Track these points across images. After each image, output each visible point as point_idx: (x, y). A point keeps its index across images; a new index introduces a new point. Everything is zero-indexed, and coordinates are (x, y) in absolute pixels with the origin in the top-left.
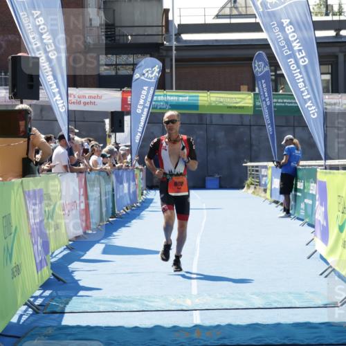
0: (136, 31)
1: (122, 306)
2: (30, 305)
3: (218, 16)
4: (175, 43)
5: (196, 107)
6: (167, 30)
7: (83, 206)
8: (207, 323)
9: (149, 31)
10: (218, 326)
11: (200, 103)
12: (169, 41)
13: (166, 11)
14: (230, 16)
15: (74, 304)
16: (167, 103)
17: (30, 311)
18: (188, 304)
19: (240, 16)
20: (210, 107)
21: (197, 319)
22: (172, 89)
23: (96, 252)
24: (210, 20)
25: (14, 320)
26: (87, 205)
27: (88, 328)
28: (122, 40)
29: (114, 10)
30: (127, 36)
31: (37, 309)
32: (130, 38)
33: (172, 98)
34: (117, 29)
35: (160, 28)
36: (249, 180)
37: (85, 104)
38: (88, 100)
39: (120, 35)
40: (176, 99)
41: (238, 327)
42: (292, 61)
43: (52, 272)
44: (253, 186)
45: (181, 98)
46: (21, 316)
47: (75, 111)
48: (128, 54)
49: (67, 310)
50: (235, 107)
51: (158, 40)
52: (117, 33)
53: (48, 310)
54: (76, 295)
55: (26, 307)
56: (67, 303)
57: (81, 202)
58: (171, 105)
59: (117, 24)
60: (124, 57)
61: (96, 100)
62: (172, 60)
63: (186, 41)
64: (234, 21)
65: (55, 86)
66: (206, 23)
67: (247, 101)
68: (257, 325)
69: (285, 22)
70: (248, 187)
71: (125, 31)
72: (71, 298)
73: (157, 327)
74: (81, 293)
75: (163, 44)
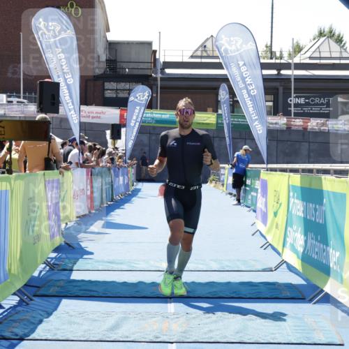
0: (132, 65)
2: (47, 263)
3: (192, 57)
4: (159, 76)
5: (174, 122)
6: (155, 66)
7: (89, 193)
9: (142, 66)
12: (156, 73)
13: (155, 52)
14: (201, 57)
15: (81, 264)
16: (153, 119)
19: (208, 57)
22: (157, 108)
23: (97, 226)
24: (186, 59)
25: (36, 274)
26: (92, 192)
27: (90, 282)
28: (121, 72)
29: (116, 50)
30: (125, 69)
31: (52, 266)
32: (127, 70)
33: (157, 115)
34: (118, 64)
35: (150, 64)
36: (212, 177)
37: (93, 117)
38: (95, 115)
39: (120, 68)
40: (160, 116)
41: (200, 284)
42: (245, 92)
43: (63, 240)
44: (214, 182)
45: (163, 116)
46: (41, 272)
47: (85, 123)
48: (126, 82)
49: (74, 268)
50: (203, 124)
51: (148, 72)
52: (118, 67)
53: (61, 268)
54: (82, 258)
55: (44, 265)
56: (75, 264)
57: (87, 190)
58: (156, 121)
59: (118, 60)
60: (123, 84)
61: (101, 115)
62: (157, 87)
63: (168, 74)
64: (204, 60)
65: (71, 104)
66: (184, 61)
67: (212, 119)
68: (214, 282)
69: (241, 63)
70: (211, 182)
71: (124, 65)
72: (78, 259)
73: (140, 283)
74: (85, 257)
75: (151, 76)
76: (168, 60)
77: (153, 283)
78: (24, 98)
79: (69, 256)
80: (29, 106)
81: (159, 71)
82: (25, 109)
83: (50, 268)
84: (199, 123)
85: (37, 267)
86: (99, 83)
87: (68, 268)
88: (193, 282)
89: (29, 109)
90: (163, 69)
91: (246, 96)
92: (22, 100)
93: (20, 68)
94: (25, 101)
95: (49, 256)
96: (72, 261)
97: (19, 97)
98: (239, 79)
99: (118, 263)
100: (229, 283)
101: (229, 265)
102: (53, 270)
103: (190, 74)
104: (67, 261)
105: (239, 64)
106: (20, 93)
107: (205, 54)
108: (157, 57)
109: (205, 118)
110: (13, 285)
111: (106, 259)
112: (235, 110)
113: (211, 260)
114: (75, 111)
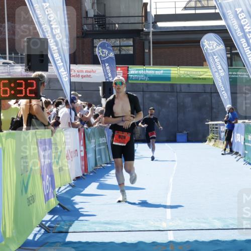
0: (122, 20)
1: (113, 228)
2: (41, 226)
3: (185, 8)
4: (152, 30)
5: (169, 78)
6: (146, 19)
7: (83, 154)
8: (179, 240)
9: (132, 20)
10: (188, 242)
11: (172, 75)
12: (148, 28)
13: (145, 5)
14: (195, 8)
15: (76, 226)
16: (146, 75)
17: (43, 231)
18: (164, 226)
19: (203, 8)
20: (180, 78)
21: (170, 237)
22: (150, 65)
23: (92, 188)
24: (180, 11)
25: (31, 237)
26: (86, 153)
27: (87, 243)
28: (111, 28)
29: (105, 5)
30: (115, 24)
31: (47, 229)
32: (117, 25)
33: (150, 72)
34: (107, 19)
35: (141, 18)
36: (210, 136)
37: (83, 77)
38: (85, 74)
39: (109, 24)
40: (153, 72)
41: (203, 242)
42: (243, 40)
43: (58, 202)
44: (213, 140)
45: (157, 72)
46: (35, 235)
47: (75, 82)
48: (116, 38)
49: (70, 230)
50: (200, 79)
51: (139, 27)
52: (107, 22)
53: (56, 231)
54: (77, 220)
55: (40, 228)
56: (71, 225)
57: (81, 151)
58: (149, 77)
59: (107, 15)
60: (113, 41)
61: (92, 74)
62: (150, 42)
63: (161, 28)
64: (198, 11)
65: (60, 61)
66: (177, 13)
67: (208, 74)
68: (218, 241)
69: (239, 10)
70: (210, 140)
71: (114, 20)
72: (74, 221)
73: (140, 243)
74: (81, 218)
75: (143, 30)
76: (160, 12)
77: (154, 242)
78: (10, 59)
79: (65, 218)
80: (15, 67)
81: (151, 25)
82: (11, 71)
83: (46, 230)
84: (195, 79)
85: (33, 230)
86: (87, 40)
87: (64, 230)
88: (196, 241)
89: (16, 70)
90: (155, 23)
91: (245, 45)
92: (8, 61)
93: (4, 28)
94: (11, 62)
95: (44, 219)
96: (68, 223)
97: (5, 58)
98: (237, 27)
99: (115, 224)
100: (234, 241)
101: (233, 222)
102: (48, 232)
103: (184, 27)
104: (62, 223)
105: (236, 11)
106: (5, 54)
107: (199, 5)
108: (148, 10)
109: (202, 73)
110: (8, 247)
111: (102, 221)
112: (234, 63)
113: (215, 219)
114: (64, 69)
